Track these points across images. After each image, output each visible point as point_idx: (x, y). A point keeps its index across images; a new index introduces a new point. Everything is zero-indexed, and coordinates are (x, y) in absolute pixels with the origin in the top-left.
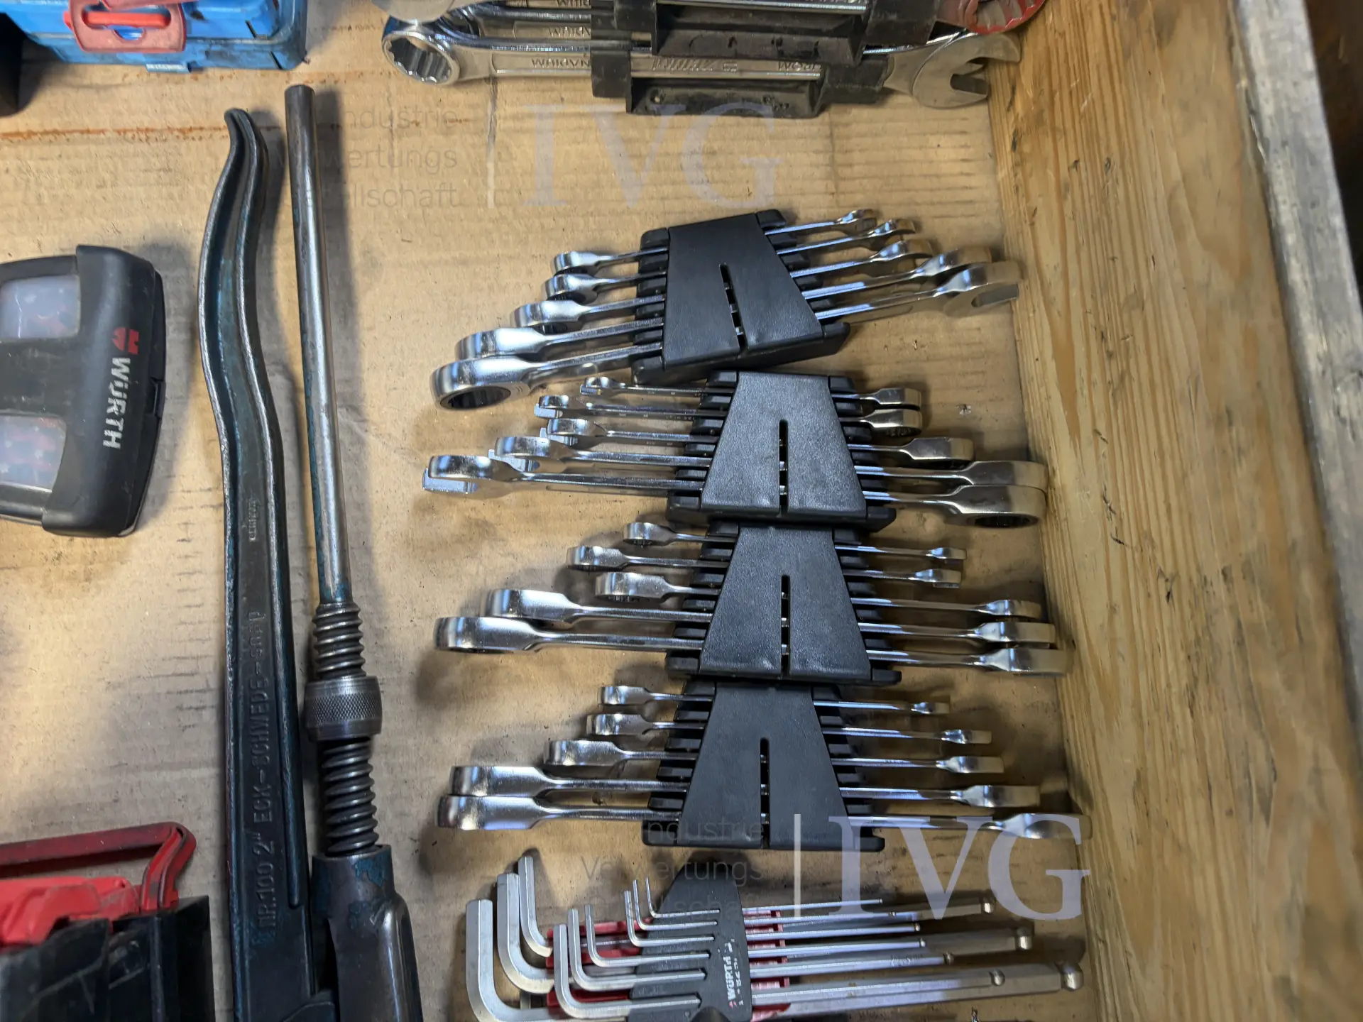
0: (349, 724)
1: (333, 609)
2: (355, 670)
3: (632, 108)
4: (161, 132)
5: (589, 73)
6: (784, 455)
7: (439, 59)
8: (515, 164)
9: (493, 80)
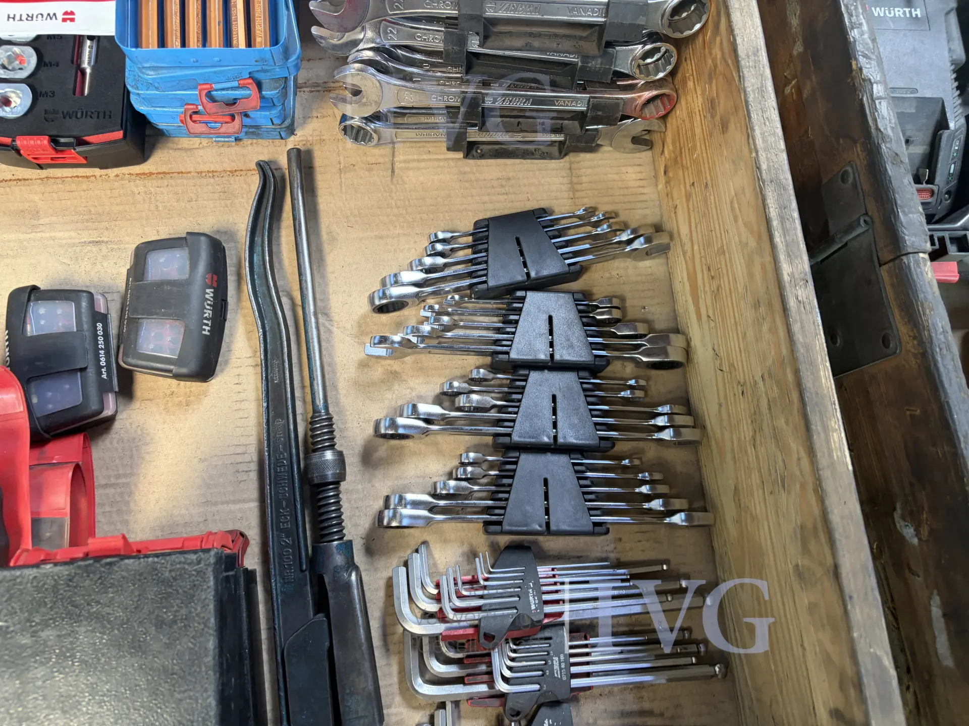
0: (330, 474)
1: (320, 416)
2: (332, 447)
3: (467, 156)
4: (220, 172)
5: (445, 139)
6: (551, 333)
7: (366, 132)
8: (406, 186)
9: (393, 143)
